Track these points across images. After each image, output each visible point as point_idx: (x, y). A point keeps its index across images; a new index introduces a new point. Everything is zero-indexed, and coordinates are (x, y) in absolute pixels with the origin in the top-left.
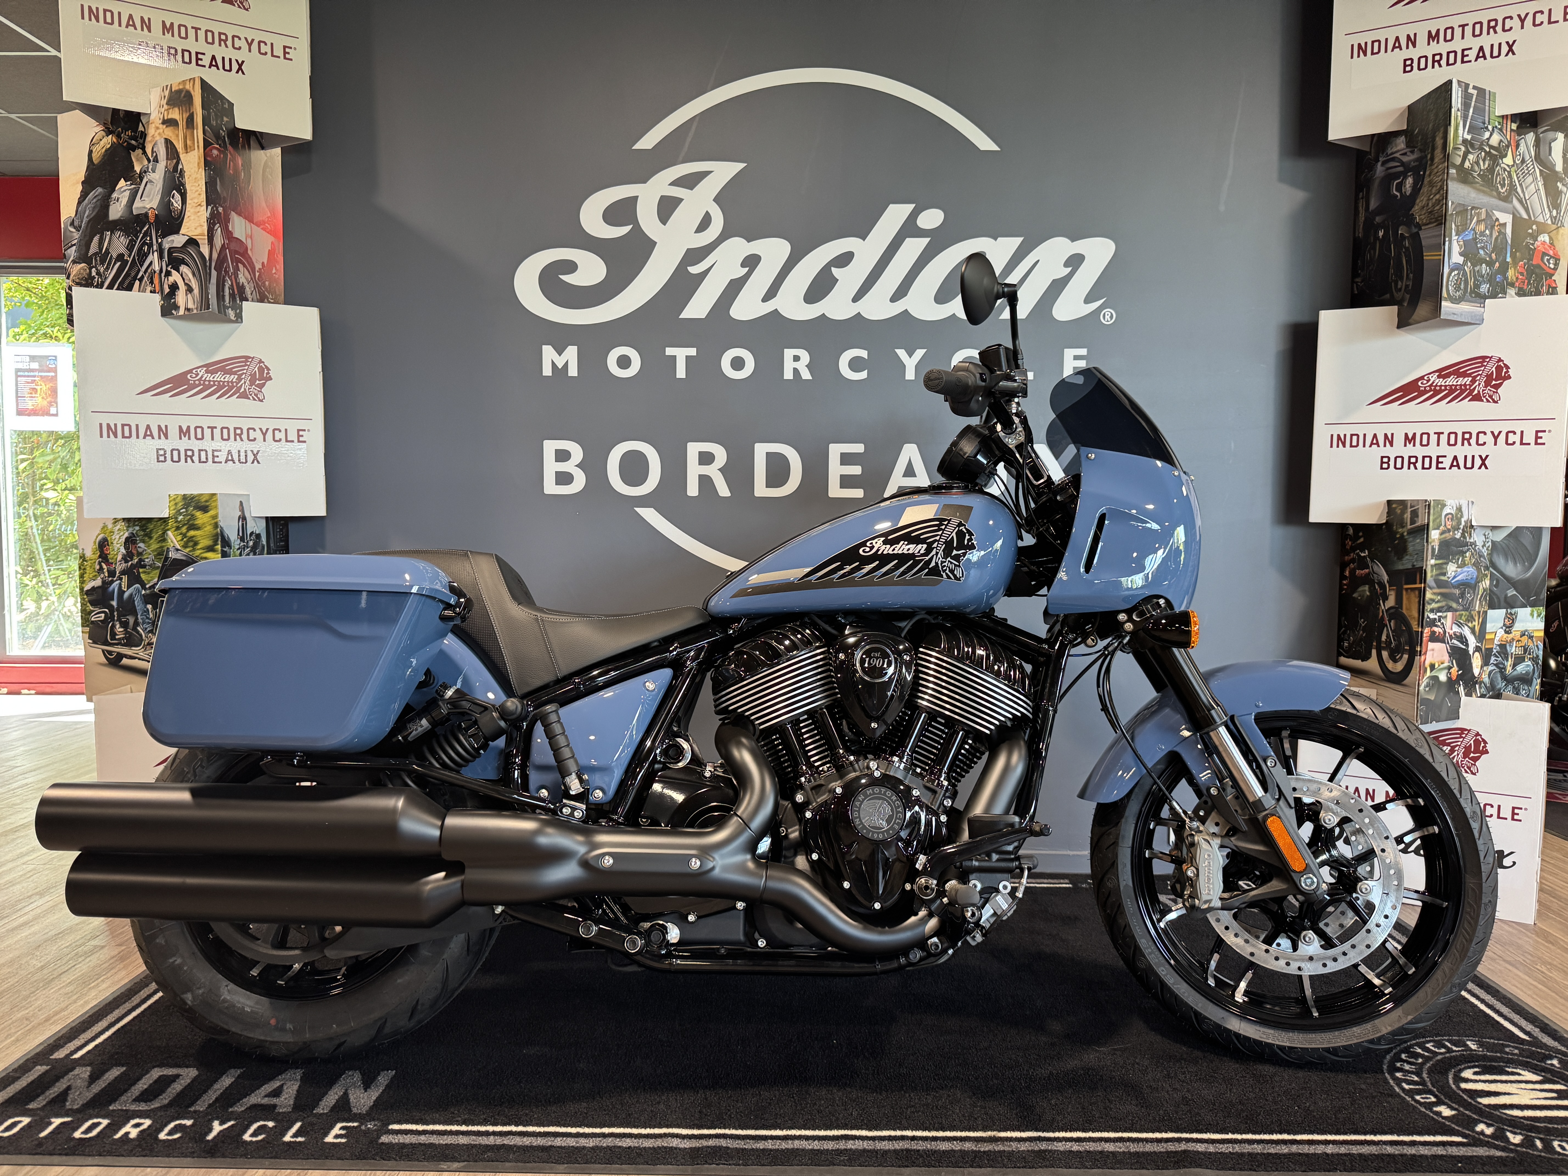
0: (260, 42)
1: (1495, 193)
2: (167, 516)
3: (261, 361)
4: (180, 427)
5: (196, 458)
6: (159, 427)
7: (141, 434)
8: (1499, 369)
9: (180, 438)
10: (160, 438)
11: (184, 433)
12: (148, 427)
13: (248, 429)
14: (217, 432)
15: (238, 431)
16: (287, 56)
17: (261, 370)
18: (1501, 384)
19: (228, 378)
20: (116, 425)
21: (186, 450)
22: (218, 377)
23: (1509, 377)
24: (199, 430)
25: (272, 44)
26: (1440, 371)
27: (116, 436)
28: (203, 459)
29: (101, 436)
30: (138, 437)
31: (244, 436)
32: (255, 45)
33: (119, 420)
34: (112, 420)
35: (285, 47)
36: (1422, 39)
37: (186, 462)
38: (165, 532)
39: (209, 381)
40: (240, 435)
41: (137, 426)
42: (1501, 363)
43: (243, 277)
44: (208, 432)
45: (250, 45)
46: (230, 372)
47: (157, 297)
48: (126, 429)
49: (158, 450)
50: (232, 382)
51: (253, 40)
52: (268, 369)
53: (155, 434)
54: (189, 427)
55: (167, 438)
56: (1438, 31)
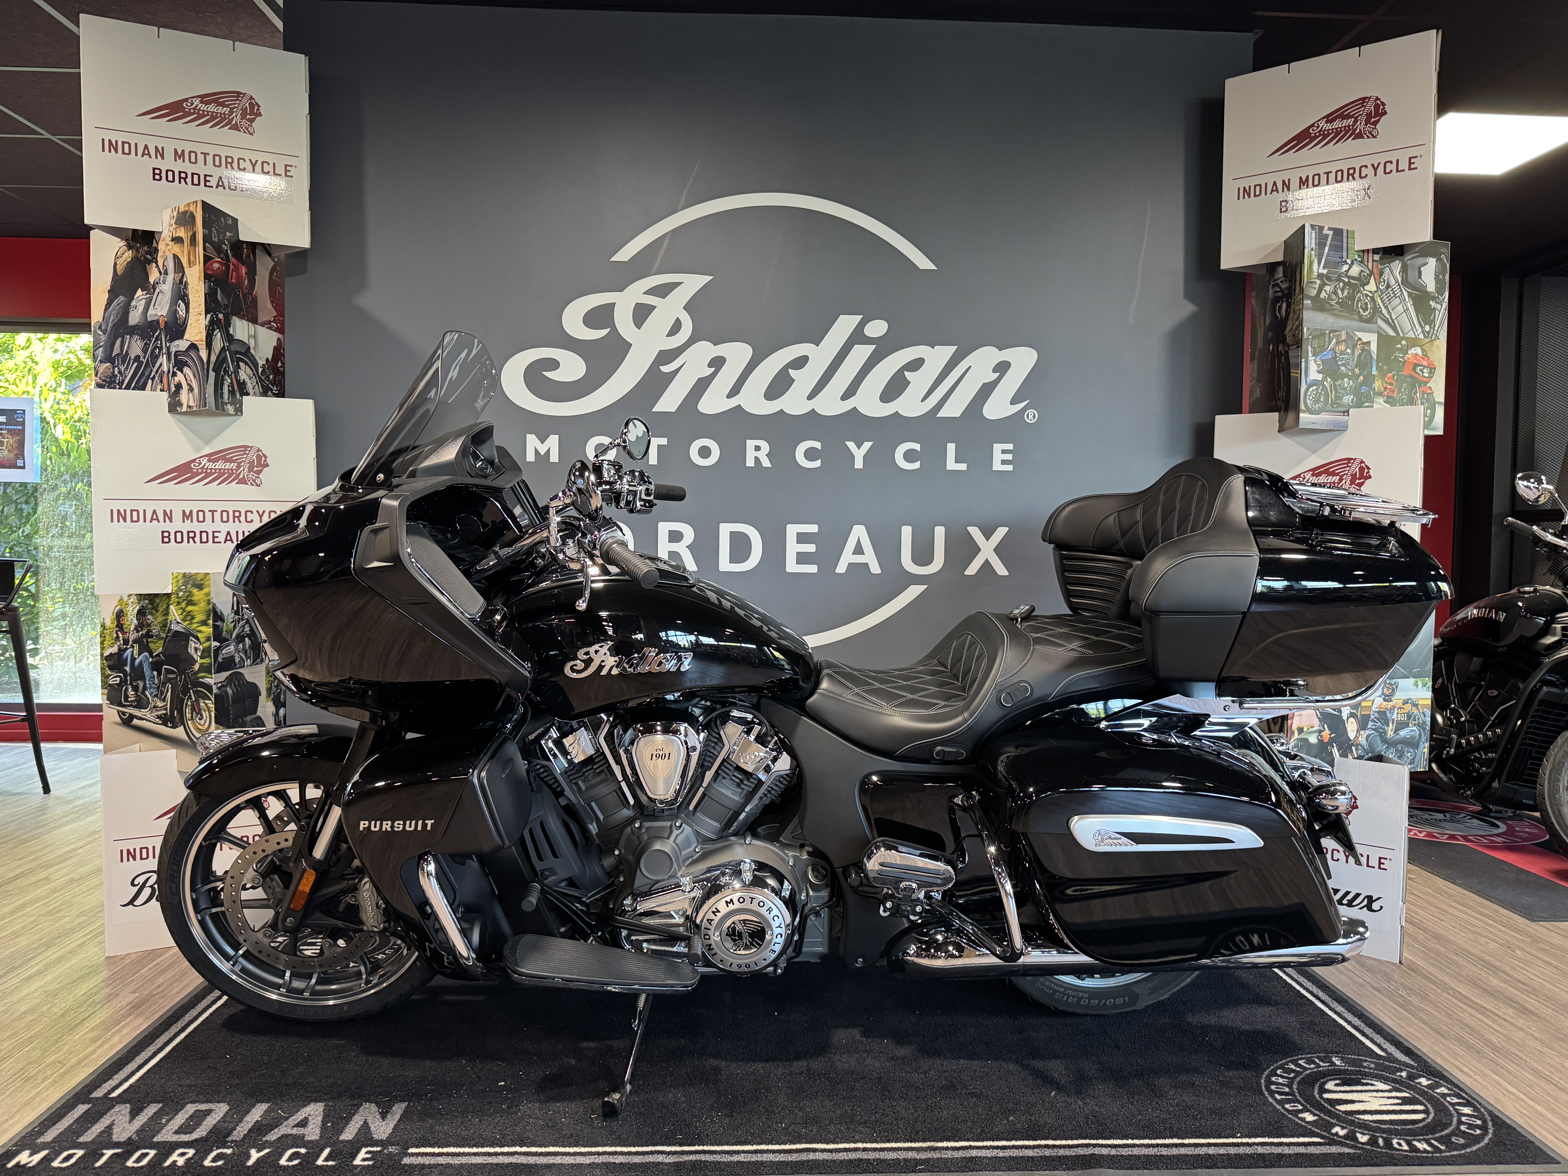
0: (263, 163)
1: (1356, 317)
2: (170, 592)
3: (259, 450)
4: (184, 511)
5: (197, 539)
6: (165, 511)
7: (148, 518)
8: (1362, 469)
9: (184, 521)
10: (165, 521)
11: (187, 516)
12: (154, 512)
13: (246, 512)
14: (217, 515)
15: (237, 514)
16: (288, 174)
17: (259, 457)
18: (1363, 483)
19: (228, 466)
20: (125, 511)
21: (189, 532)
22: (219, 465)
23: (1370, 477)
24: (201, 514)
25: (274, 164)
26: (1313, 470)
27: (125, 520)
28: (204, 539)
29: (112, 521)
30: (145, 521)
31: (242, 518)
32: (259, 165)
33: (128, 506)
34: (122, 506)
35: (286, 166)
36: (1295, 183)
37: (188, 542)
38: (168, 607)
39: (211, 469)
40: (238, 517)
41: (145, 511)
42: (1363, 465)
43: (244, 373)
44: (209, 515)
45: (254, 166)
46: (230, 461)
47: (165, 395)
48: (135, 514)
49: (163, 532)
50: (232, 469)
51: (257, 161)
52: (266, 457)
53: (161, 518)
54: (191, 511)
55: (171, 521)
56: (1308, 177)
